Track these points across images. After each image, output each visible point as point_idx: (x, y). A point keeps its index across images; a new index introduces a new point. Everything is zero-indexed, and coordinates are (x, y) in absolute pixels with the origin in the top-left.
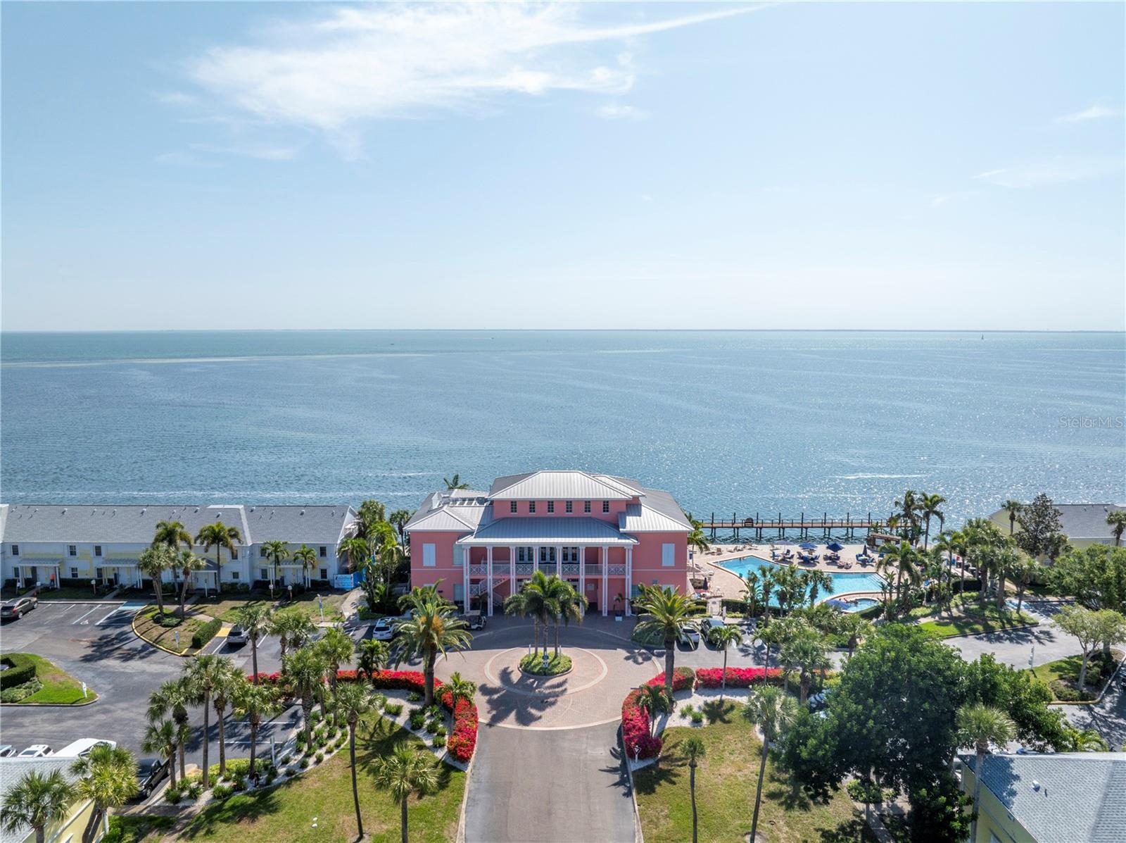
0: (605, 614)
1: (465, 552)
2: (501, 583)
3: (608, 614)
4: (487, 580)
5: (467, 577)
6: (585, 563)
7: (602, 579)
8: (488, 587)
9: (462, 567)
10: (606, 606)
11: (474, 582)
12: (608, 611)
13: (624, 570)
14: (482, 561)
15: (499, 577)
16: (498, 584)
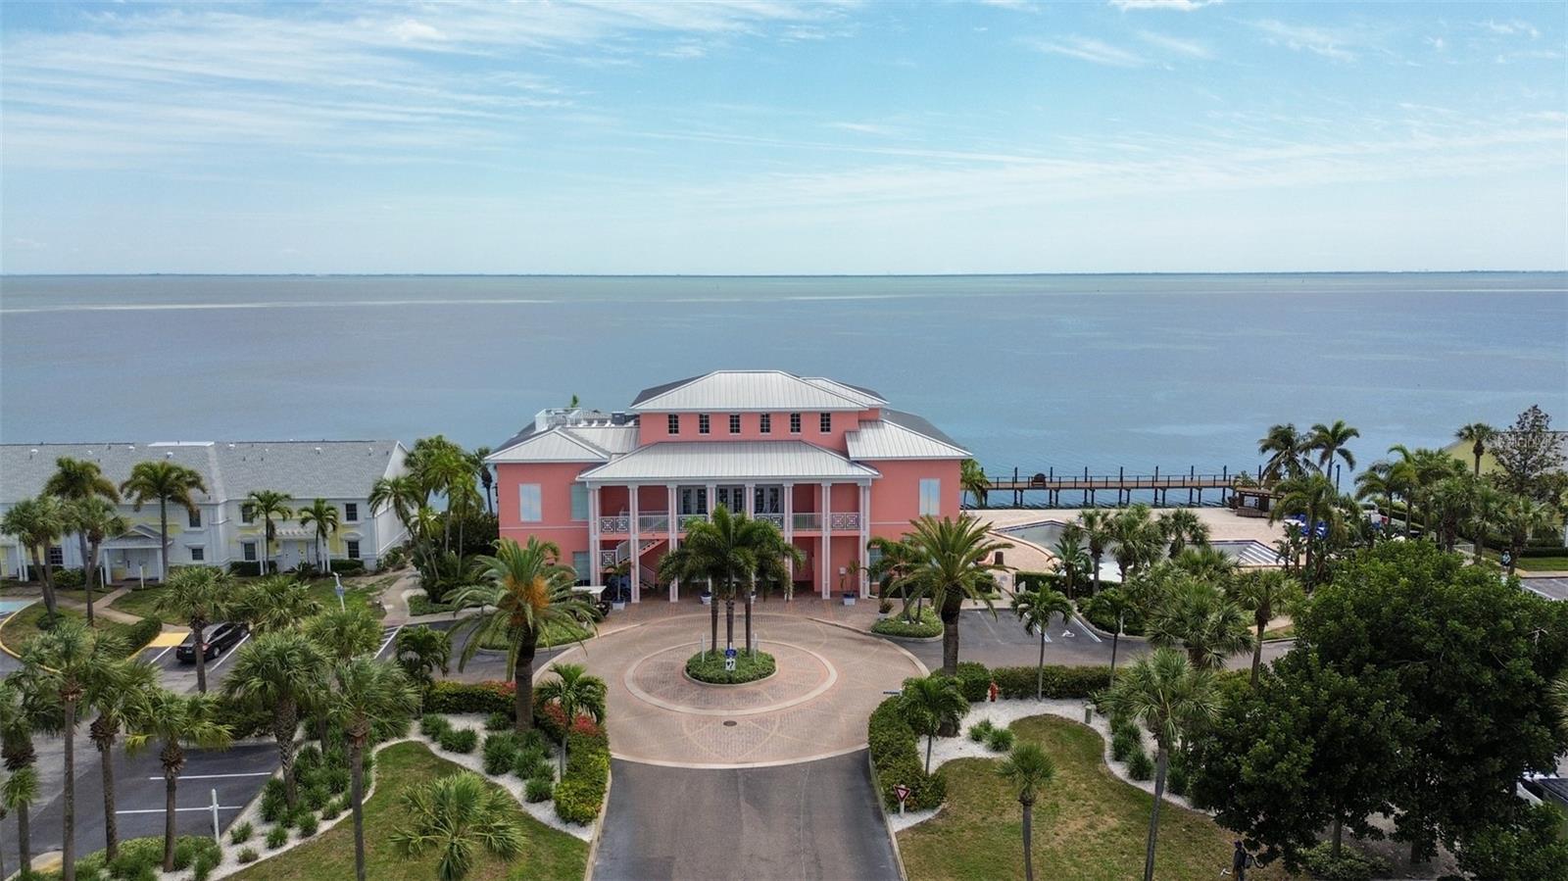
0: (826, 596)
1: (591, 494)
2: (654, 546)
3: (831, 596)
4: (628, 544)
5: (595, 538)
6: (794, 511)
7: (821, 538)
8: (632, 553)
9: (587, 523)
10: (829, 582)
11: (607, 545)
12: (831, 593)
13: (857, 521)
14: (621, 513)
15: (648, 536)
16: (647, 549)
